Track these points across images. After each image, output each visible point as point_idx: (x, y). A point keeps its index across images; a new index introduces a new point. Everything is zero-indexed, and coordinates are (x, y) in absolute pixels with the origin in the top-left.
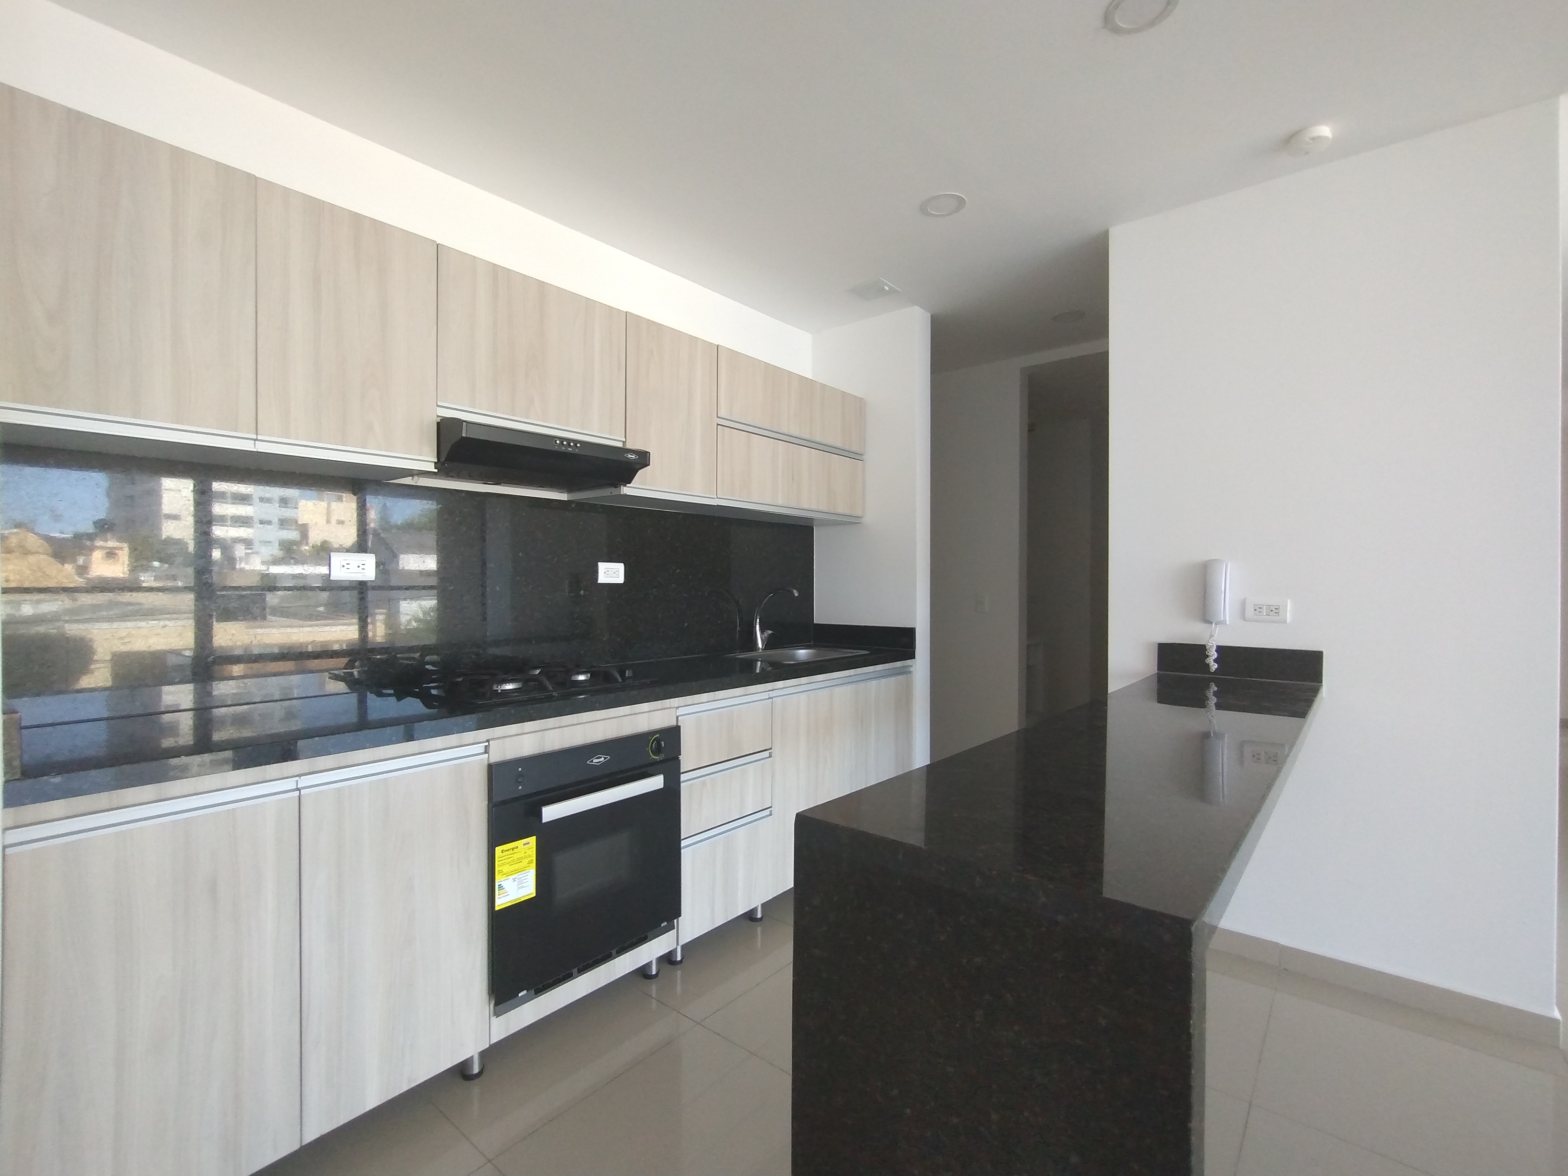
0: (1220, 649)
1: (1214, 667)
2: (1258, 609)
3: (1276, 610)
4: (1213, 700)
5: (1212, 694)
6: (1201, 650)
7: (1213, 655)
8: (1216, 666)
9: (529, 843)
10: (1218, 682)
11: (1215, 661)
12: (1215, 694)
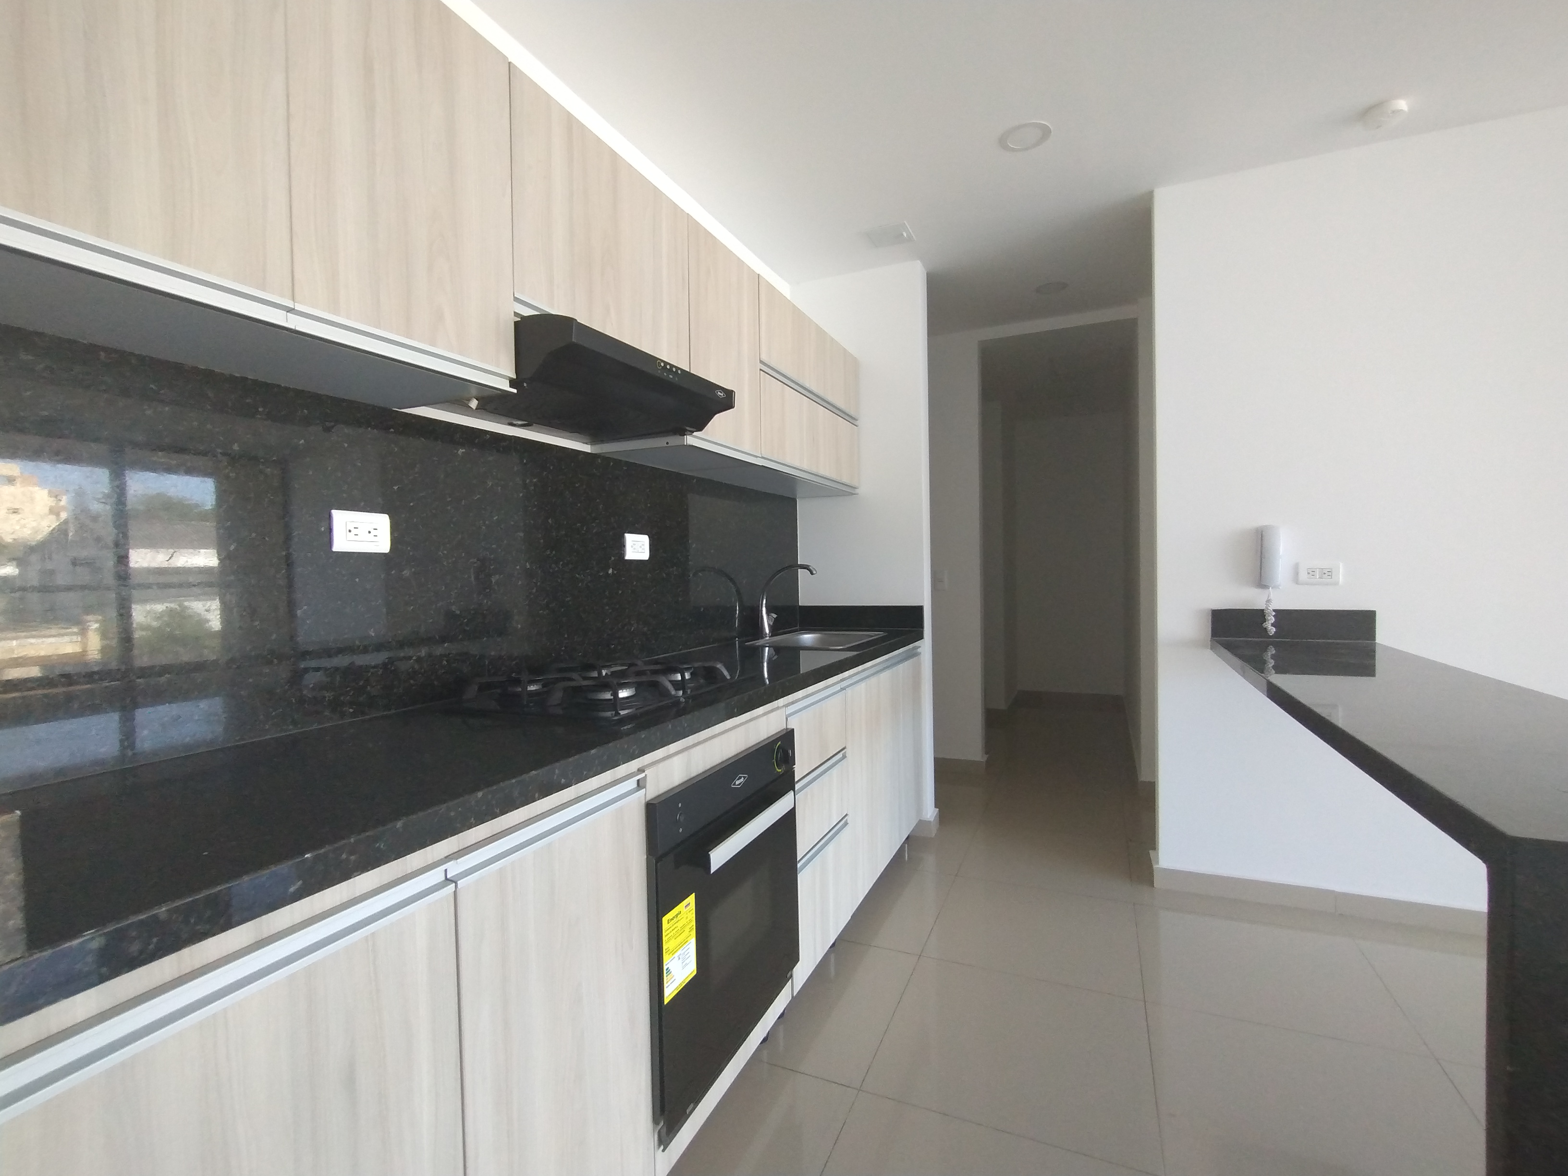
0: (1279, 613)
1: (1272, 630)
2: (1311, 572)
3: (1328, 573)
4: (1271, 663)
5: (1270, 657)
6: (1260, 614)
7: (1272, 619)
8: (1274, 629)
9: (689, 903)
10: (1276, 645)
11: (1273, 625)
12: (1273, 657)
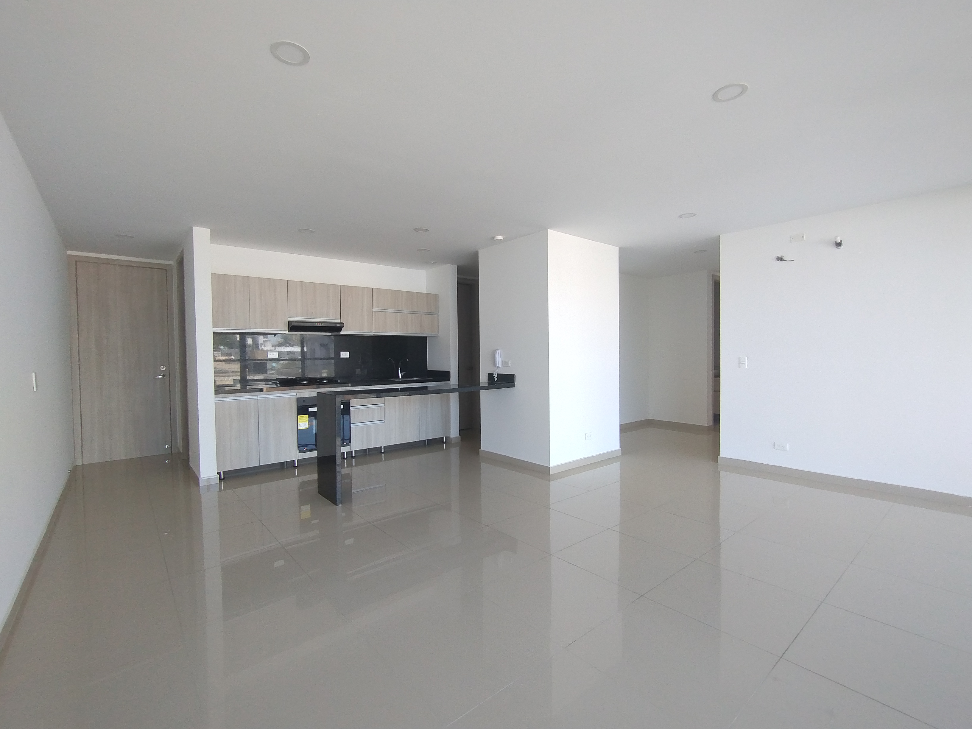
1: (496, 379)
3: (508, 363)
7: (496, 376)
9: (306, 415)
